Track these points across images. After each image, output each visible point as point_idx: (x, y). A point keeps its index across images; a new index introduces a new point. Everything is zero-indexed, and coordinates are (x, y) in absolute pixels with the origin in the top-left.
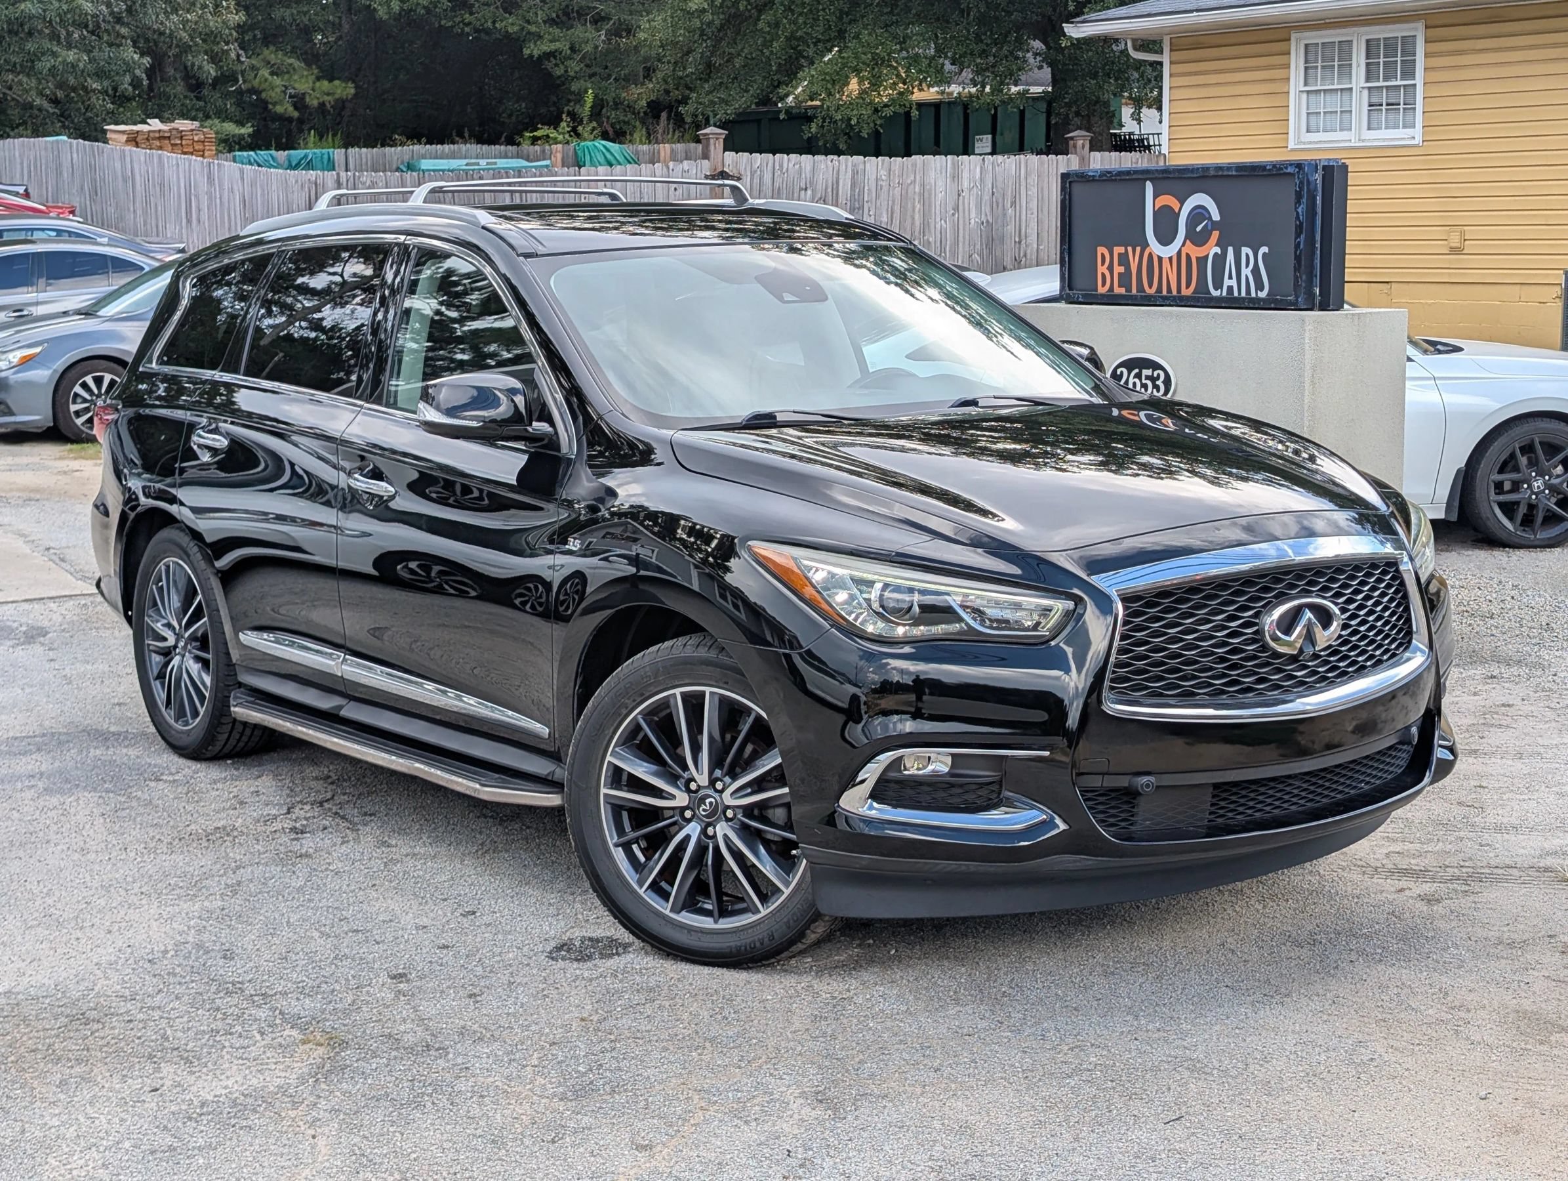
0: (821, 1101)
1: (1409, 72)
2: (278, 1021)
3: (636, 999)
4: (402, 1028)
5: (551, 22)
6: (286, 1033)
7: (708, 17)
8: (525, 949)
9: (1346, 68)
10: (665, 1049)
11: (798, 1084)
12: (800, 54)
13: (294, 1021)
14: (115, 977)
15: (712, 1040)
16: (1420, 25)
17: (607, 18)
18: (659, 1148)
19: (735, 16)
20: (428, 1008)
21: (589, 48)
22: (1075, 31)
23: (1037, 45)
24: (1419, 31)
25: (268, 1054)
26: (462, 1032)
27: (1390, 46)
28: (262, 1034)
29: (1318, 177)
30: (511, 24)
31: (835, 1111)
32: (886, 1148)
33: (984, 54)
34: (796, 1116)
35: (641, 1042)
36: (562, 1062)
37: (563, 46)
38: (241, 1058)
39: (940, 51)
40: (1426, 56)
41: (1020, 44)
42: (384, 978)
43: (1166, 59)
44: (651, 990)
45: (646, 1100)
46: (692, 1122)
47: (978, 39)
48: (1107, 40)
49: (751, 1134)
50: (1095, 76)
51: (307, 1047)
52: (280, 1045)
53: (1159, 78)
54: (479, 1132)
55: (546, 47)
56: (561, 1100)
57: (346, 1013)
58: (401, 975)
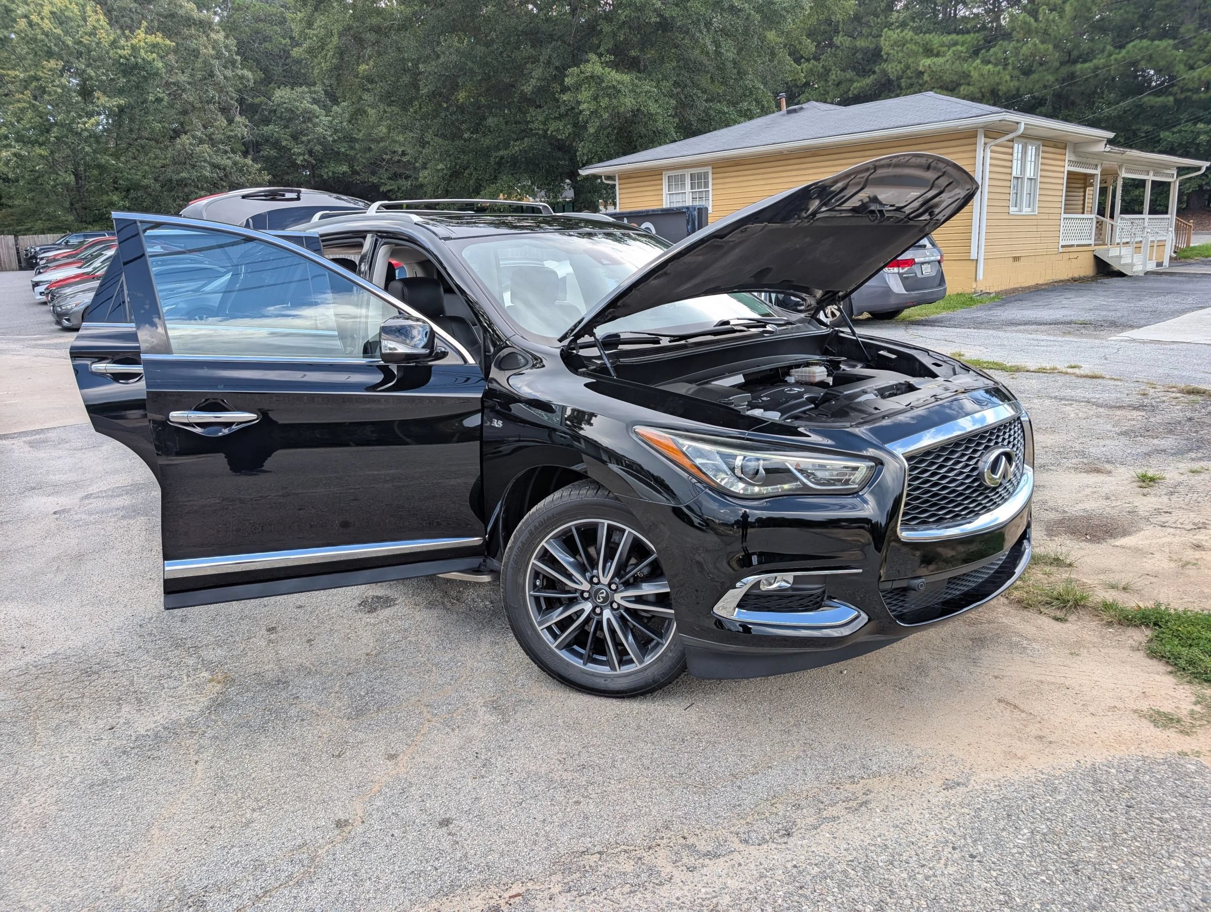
0: (495, 708)
1: (706, 185)
2: (199, 666)
3: (398, 637)
4: (267, 668)
5: (390, 178)
6: (202, 675)
7: (445, 172)
8: (342, 606)
9: (683, 185)
10: (411, 674)
11: (483, 695)
12: (481, 185)
13: (208, 665)
14: (118, 638)
15: (437, 665)
16: (710, 168)
17: (410, 177)
18: (401, 755)
19: (455, 172)
20: (284, 652)
21: (404, 188)
22: (584, 172)
23: (568, 181)
24: (709, 170)
25: (188, 692)
26: (301, 668)
27: (699, 176)
28: (188, 676)
29: (696, 213)
30: (374, 179)
31: (504, 715)
32: (533, 745)
33: (549, 184)
34: (481, 722)
35: (397, 669)
36: (352, 688)
37: (395, 187)
38: (172, 697)
39: (533, 183)
40: (713, 179)
41: (562, 181)
42: (264, 632)
43: (617, 183)
44: (406, 630)
45: (396, 716)
46: (422, 732)
47: (547, 179)
48: (595, 177)
49: (455, 740)
50: (590, 192)
51: (211, 684)
52: (197, 685)
53: (614, 193)
54: (296, 751)
55: (389, 188)
56: (348, 719)
57: (238, 657)
58: (274, 628)
